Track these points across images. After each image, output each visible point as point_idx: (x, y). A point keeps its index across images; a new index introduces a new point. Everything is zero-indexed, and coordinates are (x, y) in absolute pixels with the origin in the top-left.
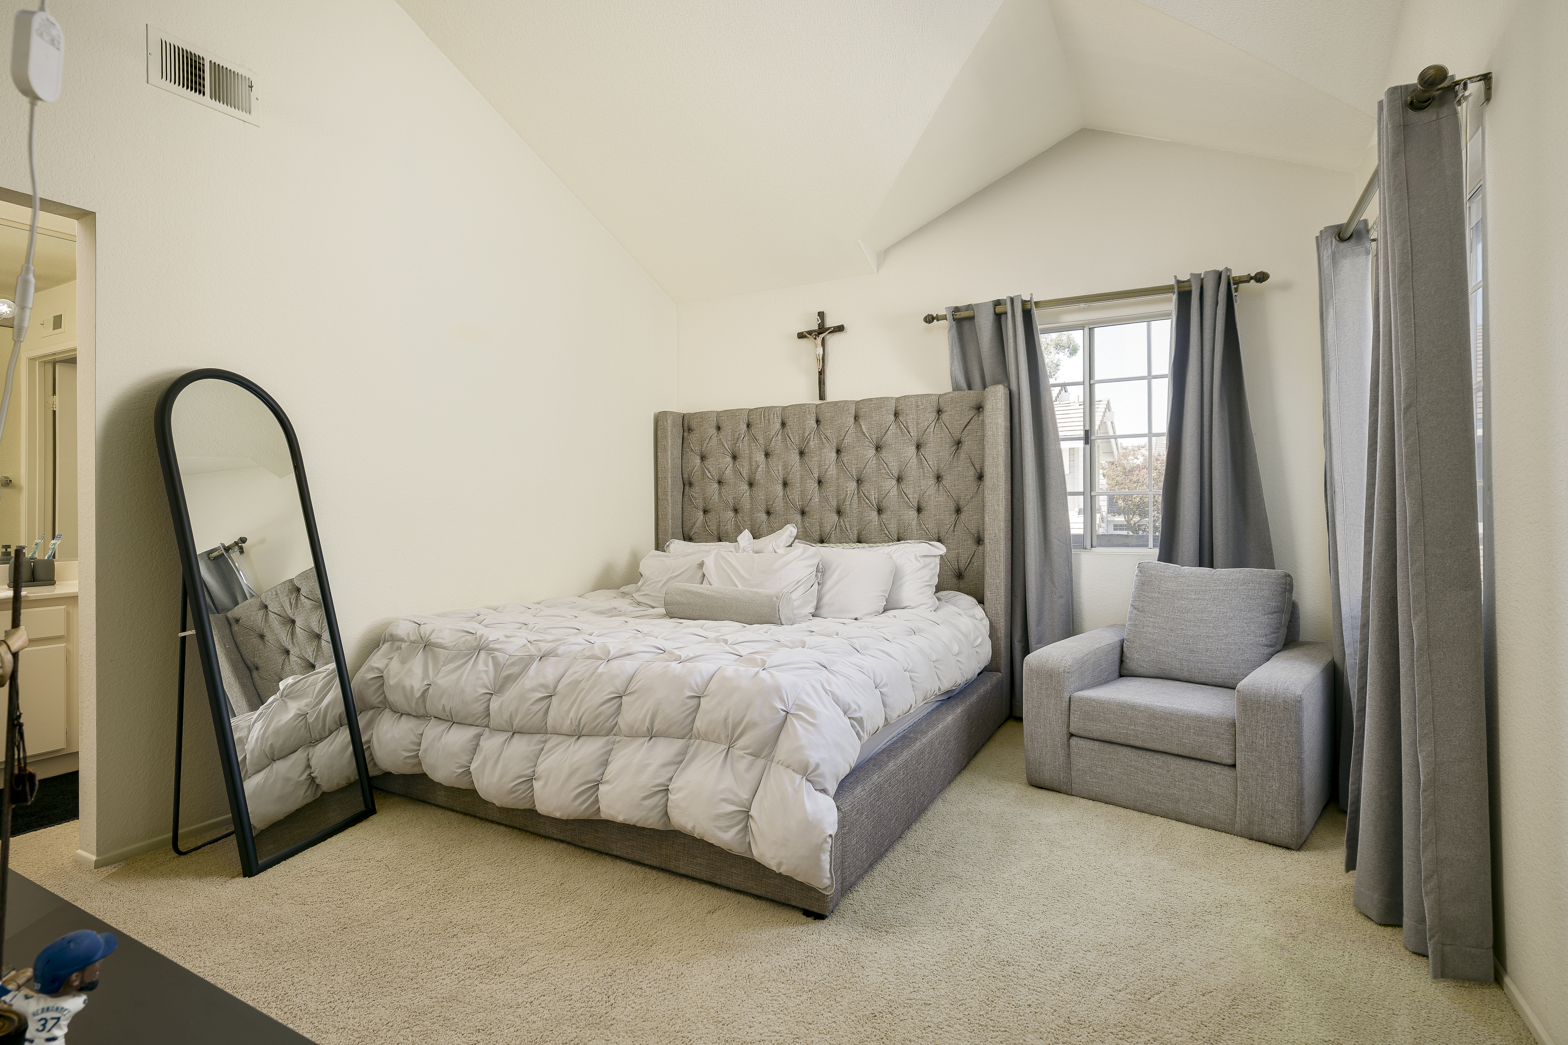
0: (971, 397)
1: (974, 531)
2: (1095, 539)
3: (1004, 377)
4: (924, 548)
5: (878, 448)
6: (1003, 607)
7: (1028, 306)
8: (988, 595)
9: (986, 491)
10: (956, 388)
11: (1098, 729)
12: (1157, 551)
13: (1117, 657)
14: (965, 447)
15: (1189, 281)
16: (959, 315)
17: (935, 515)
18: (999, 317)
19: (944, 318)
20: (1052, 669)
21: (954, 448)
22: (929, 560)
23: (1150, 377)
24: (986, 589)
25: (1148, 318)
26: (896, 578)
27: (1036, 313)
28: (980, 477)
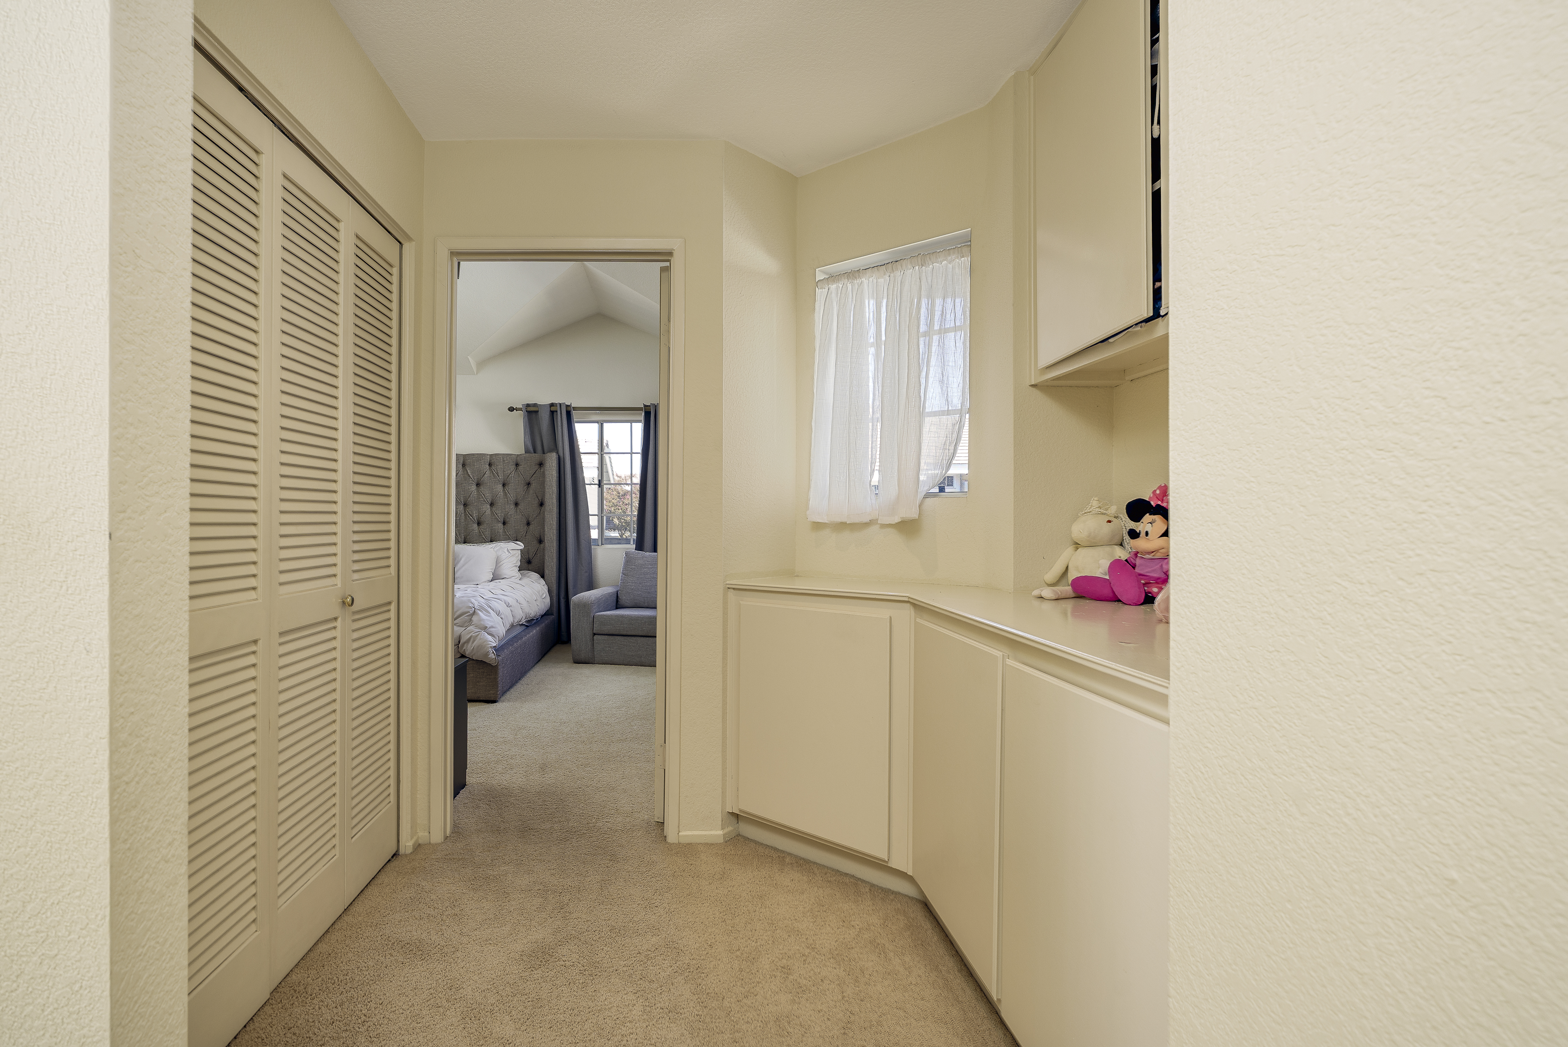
0: (536, 457)
1: (538, 536)
2: (604, 540)
3: (555, 448)
4: (512, 545)
5: (478, 485)
6: (555, 578)
7: (569, 409)
8: (547, 572)
9: (546, 513)
10: (527, 451)
11: (606, 629)
12: (634, 546)
13: (615, 599)
14: (533, 486)
15: (649, 406)
16: (530, 409)
17: (515, 527)
18: (552, 413)
19: (520, 409)
20: (585, 603)
21: (526, 487)
22: (515, 552)
23: (632, 453)
24: (545, 569)
25: (631, 422)
26: (498, 562)
27: (574, 413)
28: (542, 504)
